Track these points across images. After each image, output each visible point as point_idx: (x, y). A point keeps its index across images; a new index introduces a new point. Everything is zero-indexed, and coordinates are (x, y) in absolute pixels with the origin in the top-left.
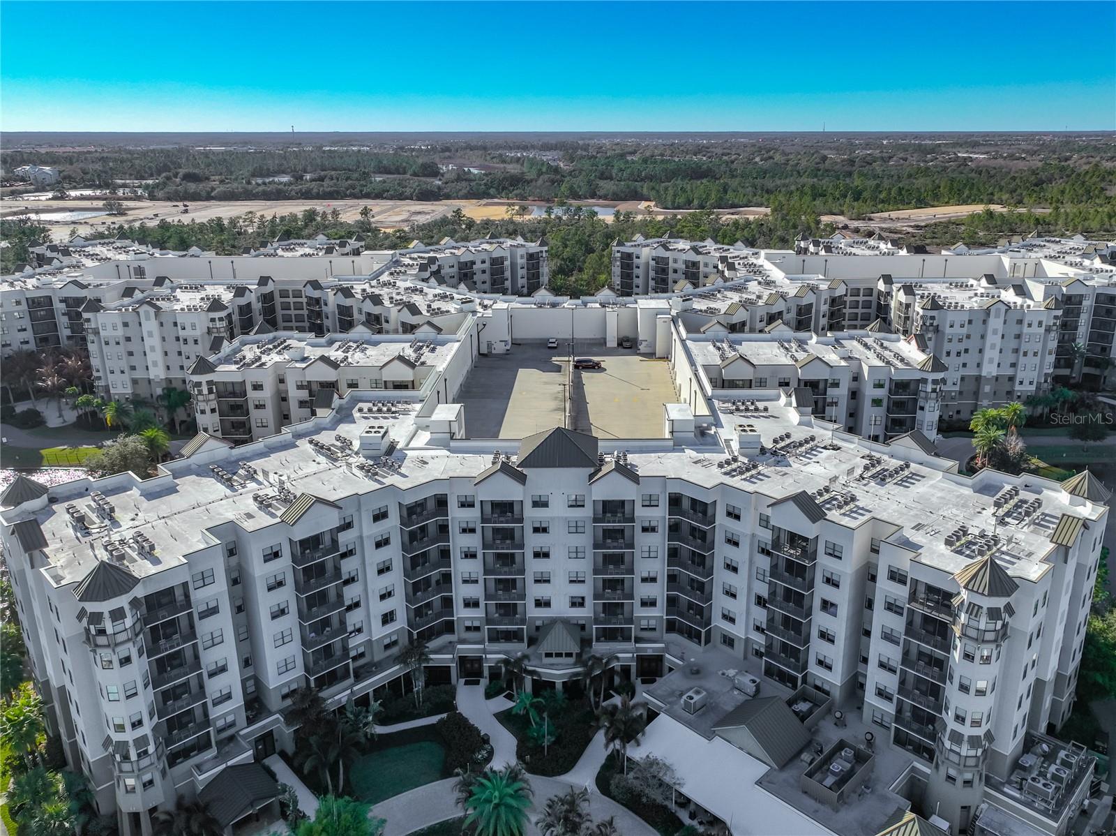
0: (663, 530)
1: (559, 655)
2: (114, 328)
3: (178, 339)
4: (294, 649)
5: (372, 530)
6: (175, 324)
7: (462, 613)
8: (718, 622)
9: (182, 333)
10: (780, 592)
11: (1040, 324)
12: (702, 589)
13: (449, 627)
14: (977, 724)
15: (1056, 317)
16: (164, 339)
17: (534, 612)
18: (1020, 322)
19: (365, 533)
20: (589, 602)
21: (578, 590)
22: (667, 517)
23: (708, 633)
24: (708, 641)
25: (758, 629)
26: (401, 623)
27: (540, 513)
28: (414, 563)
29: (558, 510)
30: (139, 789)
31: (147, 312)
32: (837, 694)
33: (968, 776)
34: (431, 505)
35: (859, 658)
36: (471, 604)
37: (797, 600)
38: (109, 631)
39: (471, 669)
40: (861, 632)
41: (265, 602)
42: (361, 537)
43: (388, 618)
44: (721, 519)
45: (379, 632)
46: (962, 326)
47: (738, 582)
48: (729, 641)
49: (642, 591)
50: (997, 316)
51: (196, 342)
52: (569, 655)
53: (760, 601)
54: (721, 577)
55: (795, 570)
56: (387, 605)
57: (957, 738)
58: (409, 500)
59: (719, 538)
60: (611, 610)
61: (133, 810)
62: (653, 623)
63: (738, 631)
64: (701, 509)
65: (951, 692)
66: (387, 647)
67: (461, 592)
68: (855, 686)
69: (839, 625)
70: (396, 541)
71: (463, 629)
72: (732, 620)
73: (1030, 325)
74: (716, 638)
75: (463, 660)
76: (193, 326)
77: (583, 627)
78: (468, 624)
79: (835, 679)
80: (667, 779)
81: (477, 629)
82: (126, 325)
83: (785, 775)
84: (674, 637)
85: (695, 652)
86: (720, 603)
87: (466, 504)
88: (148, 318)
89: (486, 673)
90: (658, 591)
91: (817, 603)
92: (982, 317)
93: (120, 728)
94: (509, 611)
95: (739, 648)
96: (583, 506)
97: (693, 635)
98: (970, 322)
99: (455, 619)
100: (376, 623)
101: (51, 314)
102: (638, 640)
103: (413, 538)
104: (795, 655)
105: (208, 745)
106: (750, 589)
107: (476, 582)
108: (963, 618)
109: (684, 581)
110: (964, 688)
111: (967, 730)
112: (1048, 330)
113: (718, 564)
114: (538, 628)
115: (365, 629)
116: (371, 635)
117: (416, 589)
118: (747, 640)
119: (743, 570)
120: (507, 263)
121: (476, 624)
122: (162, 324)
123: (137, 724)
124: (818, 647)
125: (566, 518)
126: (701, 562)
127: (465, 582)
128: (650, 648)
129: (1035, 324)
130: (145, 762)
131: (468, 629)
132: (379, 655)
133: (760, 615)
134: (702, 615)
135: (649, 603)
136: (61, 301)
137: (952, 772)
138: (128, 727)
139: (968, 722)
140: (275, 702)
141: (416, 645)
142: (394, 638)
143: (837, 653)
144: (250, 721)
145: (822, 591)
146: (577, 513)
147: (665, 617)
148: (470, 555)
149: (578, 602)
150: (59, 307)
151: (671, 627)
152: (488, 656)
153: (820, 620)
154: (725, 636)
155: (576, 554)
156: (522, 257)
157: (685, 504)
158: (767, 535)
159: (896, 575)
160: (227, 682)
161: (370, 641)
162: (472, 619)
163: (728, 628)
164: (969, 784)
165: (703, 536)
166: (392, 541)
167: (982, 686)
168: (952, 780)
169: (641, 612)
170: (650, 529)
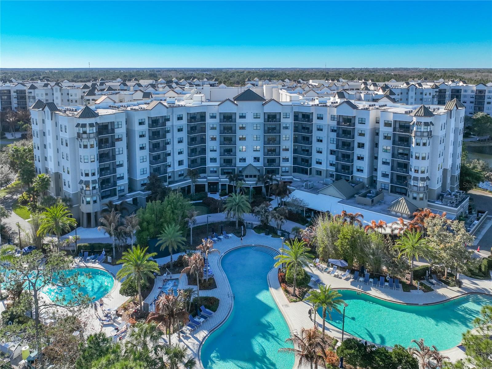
0: (292, 128)
1: (251, 176)
2: (42, 95)
3: (68, 100)
4: (146, 165)
5: (177, 124)
6: (68, 94)
7: (210, 165)
8: (315, 166)
9: (70, 98)
10: (340, 144)
11: (430, 94)
12: (308, 152)
13: (204, 171)
14: (423, 172)
15: (436, 92)
16: (62, 100)
17: (239, 164)
18: (422, 93)
19: (175, 124)
20: (261, 160)
21: (257, 154)
22: (293, 122)
23: (311, 169)
24: (310, 174)
25: (331, 165)
26: (185, 166)
27: (242, 120)
28: (192, 140)
29: (250, 119)
30: (92, 202)
31: (56, 89)
32: (366, 181)
33: (421, 195)
34: (198, 117)
35: (373, 169)
36: (213, 160)
37: (348, 145)
38: (88, 132)
39: (213, 187)
40: (374, 157)
41: (138, 141)
42: (173, 126)
43: (181, 163)
44: (315, 121)
45: (177, 168)
46: (398, 95)
47: (322, 146)
48: (319, 173)
49: (284, 154)
50: (412, 91)
51: (76, 101)
52: (255, 176)
53: (332, 152)
54: (315, 145)
55: (348, 133)
56: (180, 157)
57: (416, 179)
58: (192, 111)
59: (314, 129)
60: (271, 161)
61: (89, 211)
62: (287, 169)
63: (323, 167)
64: (307, 117)
65: (414, 163)
66: (180, 176)
67: (209, 155)
68: (372, 181)
69: (365, 152)
70: (185, 130)
71: (209, 172)
72: (321, 163)
73: (426, 95)
74: (314, 172)
75: (210, 184)
76: (76, 95)
77: (259, 170)
78: (212, 169)
79: (364, 176)
80: (302, 205)
81: (216, 172)
82: (47, 94)
83: (348, 201)
84: (296, 174)
85: (305, 177)
86: (315, 156)
87: (213, 117)
88: (57, 91)
89: (220, 187)
90: (289, 155)
91: (356, 145)
92: (406, 91)
93: (87, 174)
94: (228, 162)
95: (324, 174)
96: (260, 118)
97: (305, 172)
98: (401, 93)
99: (207, 166)
100: (176, 164)
101: (9, 97)
102: (281, 176)
103: (192, 129)
104: (347, 169)
105: (115, 195)
106: (327, 148)
107: (216, 151)
108: (415, 129)
109: (300, 148)
110: (417, 158)
111: (419, 175)
112: (433, 97)
113: (314, 139)
114: (241, 170)
115: (172, 166)
116: (174, 169)
117: (192, 152)
118: (327, 170)
119: (325, 141)
121: (215, 169)
122: (62, 94)
123: (93, 174)
124: (357, 164)
125: (253, 123)
126: (307, 140)
127: (211, 151)
128: (287, 178)
129: (428, 94)
130: (95, 191)
131: (212, 172)
132: (177, 178)
133: (333, 158)
134: (307, 162)
135: (287, 160)
136: (14, 92)
137: (415, 195)
138: (90, 175)
139: (420, 172)
140: (138, 186)
141: (193, 174)
142: (182, 172)
143: (365, 165)
144: (129, 193)
145: (358, 139)
146: (257, 121)
147: (292, 166)
148: (213, 139)
149: (257, 159)
150: (13, 94)
151: (295, 170)
152: (221, 180)
153: (358, 152)
154: (317, 171)
155: (257, 138)
157: (300, 116)
158: (334, 123)
159: (387, 124)
160: (122, 171)
161: (173, 172)
162: (213, 167)
163: (319, 167)
164: (422, 199)
165: (308, 129)
166: (184, 129)
167: (424, 155)
168: (415, 198)
169: (283, 164)
170: (286, 128)
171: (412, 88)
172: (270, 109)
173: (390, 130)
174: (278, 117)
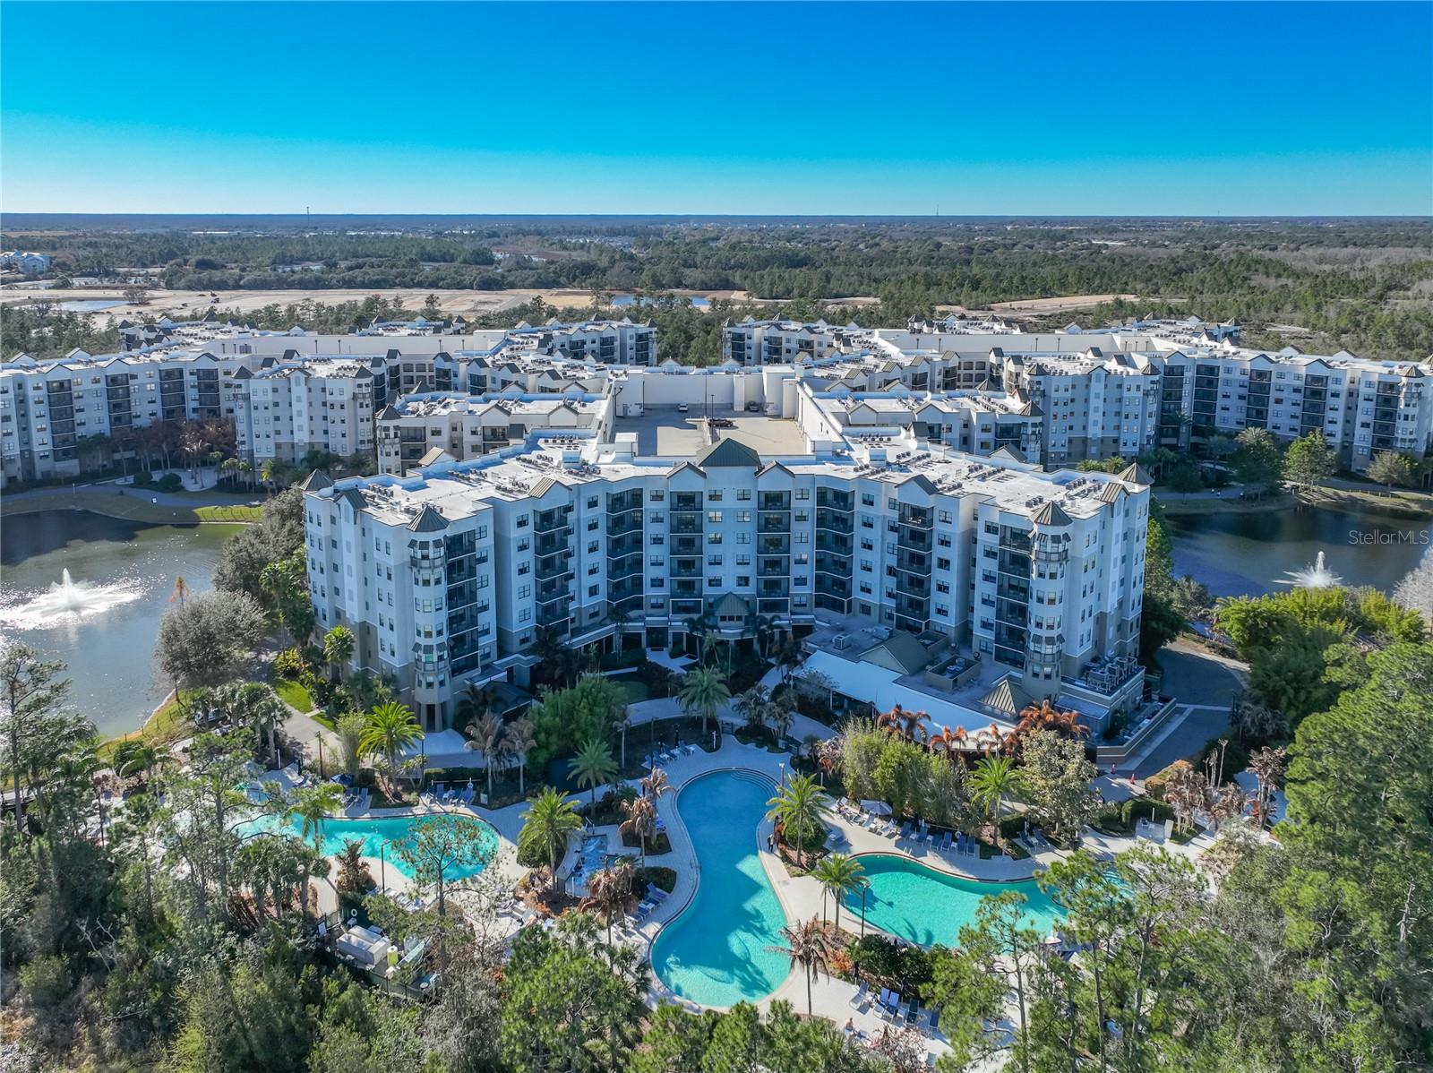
0: (813, 519)
1: (731, 618)
2: (265, 393)
3: (324, 404)
4: (529, 603)
5: (587, 515)
6: (324, 390)
7: (649, 592)
8: (857, 595)
9: (329, 399)
10: (906, 557)
11: (1138, 387)
12: (845, 567)
13: (638, 604)
14: (1050, 627)
15: (1152, 382)
16: (310, 404)
17: (708, 591)
18: (1120, 386)
19: (582, 516)
20: (752, 582)
21: (743, 571)
22: (816, 507)
23: (850, 603)
24: (849, 611)
25: (890, 595)
26: (602, 597)
27: (716, 505)
28: (616, 546)
29: (729, 501)
30: (436, 685)
31: (297, 379)
32: (952, 634)
33: (1048, 670)
34: (627, 499)
35: (967, 607)
36: (657, 583)
37: (919, 561)
38: (431, 556)
39: (657, 638)
40: (968, 586)
41: (516, 559)
42: (579, 520)
43: (593, 591)
44: (859, 507)
45: (587, 602)
46: (1067, 390)
47: (873, 557)
48: (866, 609)
49: (797, 571)
50: (1098, 380)
51: (342, 407)
52: (739, 618)
53: (891, 572)
54: (859, 555)
55: (919, 537)
56: (593, 580)
57: (1038, 639)
58: (616, 491)
59: (857, 522)
60: (771, 586)
61: (430, 702)
62: (804, 599)
63: (873, 599)
64: (843, 498)
65: (1035, 609)
66: (592, 616)
67: (649, 573)
68: (966, 632)
69: (952, 577)
70: (603, 525)
71: (649, 606)
72: (869, 591)
73: (1129, 390)
74: (856, 608)
75: (650, 631)
76: (341, 392)
77: (747, 602)
78: (654, 601)
79: (950, 623)
80: (826, 685)
81: (661, 606)
82: (275, 390)
83: (914, 678)
84: (821, 610)
85: (839, 618)
86: (859, 577)
87: (658, 497)
88: (298, 384)
89: (670, 638)
90: (809, 572)
91: (935, 562)
92: (1085, 382)
93: (428, 634)
94: (687, 587)
95: (875, 612)
96: (749, 500)
97: (838, 607)
98: (1073, 387)
99: (644, 595)
100: (585, 593)
101: (181, 386)
102: (792, 613)
103: (616, 524)
104: (919, 607)
105: (475, 666)
106: (882, 562)
107: (662, 564)
108: (1036, 546)
109: (829, 560)
110: (1040, 600)
111: (1044, 633)
112: (1146, 394)
113: (857, 543)
114: (711, 605)
115: (576, 598)
116: (581, 603)
117: (616, 568)
118: (881, 605)
119: (877, 547)
120: (617, 344)
121: (661, 601)
122: (310, 390)
123: (440, 633)
124: (937, 599)
125: (736, 509)
126: (843, 544)
127: (652, 564)
128: (803, 619)
129: (1134, 388)
130: (442, 664)
131: (653, 606)
132: (586, 622)
133: (891, 582)
134: (843, 587)
135: (801, 581)
136: (192, 374)
137: (1037, 669)
138: (434, 634)
139: (1044, 626)
140: (515, 645)
141: (617, 613)
142: (597, 610)
143: (950, 601)
144: (499, 657)
145: (938, 552)
146: (745, 504)
147: (814, 593)
148: (658, 541)
149: (744, 581)
150: (189, 379)
151: (819, 602)
152: (673, 623)
153: (938, 575)
154: (863, 606)
155: (743, 540)
156: (631, 337)
157: (830, 496)
158: (895, 515)
159: (990, 529)
160: (487, 619)
161: (580, 609)
162: (657, 597)
163: (864, 597)
164: (1048, 676)
165: (844, 521)
166: (600, 525)
167: (1052, 596)
168: (1036, 675)
169: (794, 590)
170: (802, 518)
171: (1098, 376)
172: (768, 484)
173: (993, 540)
174: (785, 499)
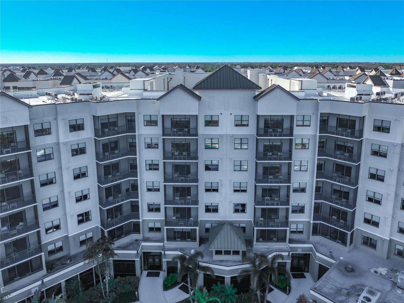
0: (314, 147)
1: (227, 253)
7: (146, 216)
8: (361, 227)
13: (136, 228)
17: (204, 216)
19: (62, 139)
20: (250, 209)
21: (240, 198)
22: (318, 134)
24: (351, 242)
25: (401, 230)
27: (212, 131)
28: (107, 172)
34: (122, 122)
36: (153, 208)
39: (154, 261)
42: (58, 144)
43: (83, 218)
44: (368, 133)
48: (372, 243)
49: (296, 199)
52: (236, 252)
54: (366, 186)
56: (83, 207)
59: (366, 151)
62: (300, 227)
63: (382, 233)
66: (82, 243)
67: (145, 198)
70: (91, 150)
71: (147, 229)
72: (376, 224)
74: (358, 240)
75: (146, 255)
77: (244, 229)
78: (151, 225)
81: (158, 230)
84: (318, 238)
86: (364, 208)
87: (151, 123)
89: (165, 267)
95: (383, 248)
96: (247, 125)
99: (141, 220)
100: (72, 221)
102: (291, 241)
103: (106, 149)
106: (396, 194)
107: (159, 190)
109: (327, 190)
113: (364, 173)
114: (207, 230)
115: (62, 226)
116: (67, 232)
118: (390, 240)
119: (390, 179)
121: (158, 225)
125: (233, 136)
126: (348, 173)
127: (149, 190)
128: (301, 248)
131: (151, 229)
132: (75, 250)
134: (345, 218)
135: (301, 210)
142: (90, 235)
146: (243, 131)
147: (312, 222)
148: (153, 167)
149: (241, 208)
151: (316, 230)
152: (167, 253)
155: (239, 168)
157: (333, 123)
161: (67, 237)
162: (154, 222)
163: (370, 230)
166: (87, 150)
169: (293, 218)
170: (304, 146)
172: (269, 108)
174: (286, 125)
